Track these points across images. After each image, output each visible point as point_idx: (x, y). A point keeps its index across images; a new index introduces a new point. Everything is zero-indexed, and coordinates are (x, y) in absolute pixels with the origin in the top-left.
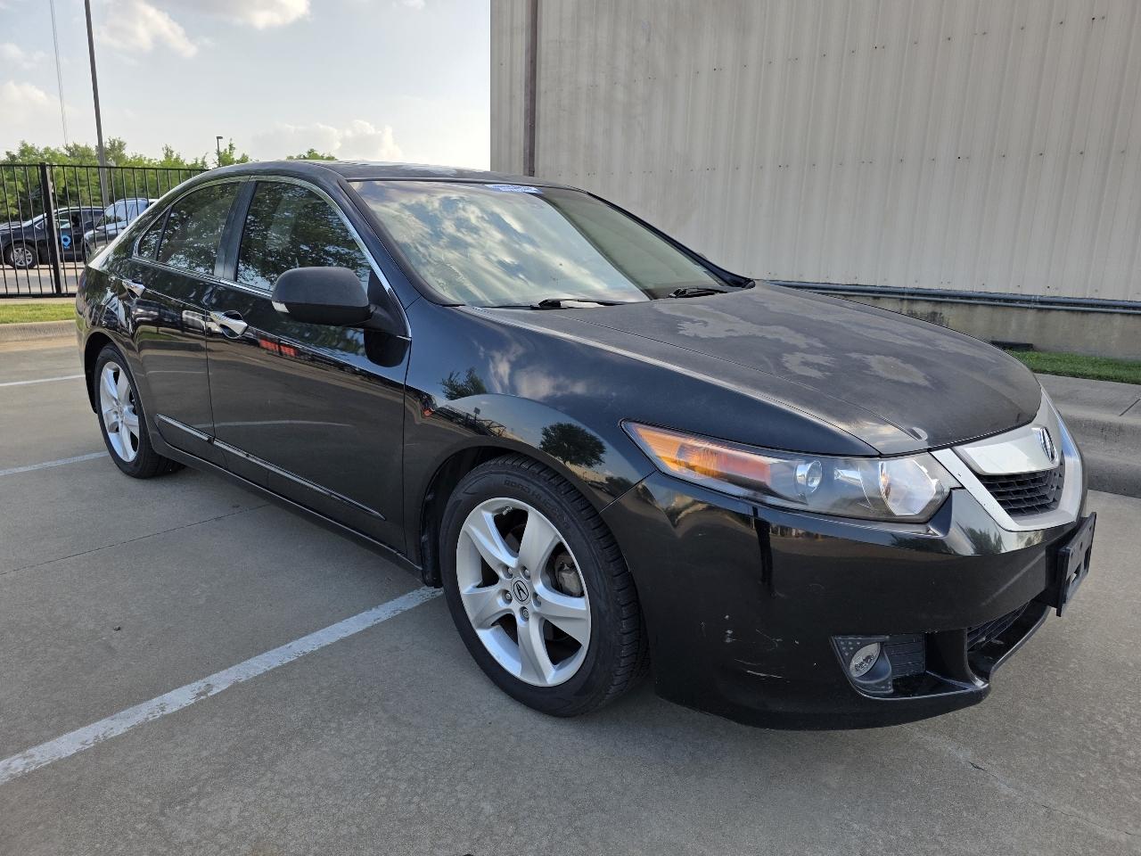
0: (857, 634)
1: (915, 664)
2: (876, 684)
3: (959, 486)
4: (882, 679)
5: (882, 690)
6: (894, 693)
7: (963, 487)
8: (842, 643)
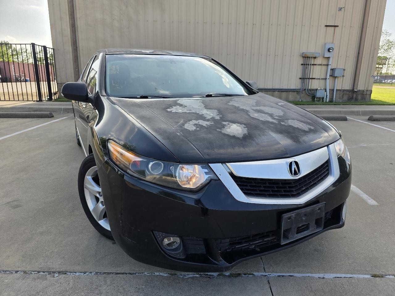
0: (163, 232)
1: (201, 249)
2: (175, 253)
3: (217, 178)
4: (177, 252)
5: (178, 256)
6: (184, 259)
7: (219, 180)
8: (157, 234)
